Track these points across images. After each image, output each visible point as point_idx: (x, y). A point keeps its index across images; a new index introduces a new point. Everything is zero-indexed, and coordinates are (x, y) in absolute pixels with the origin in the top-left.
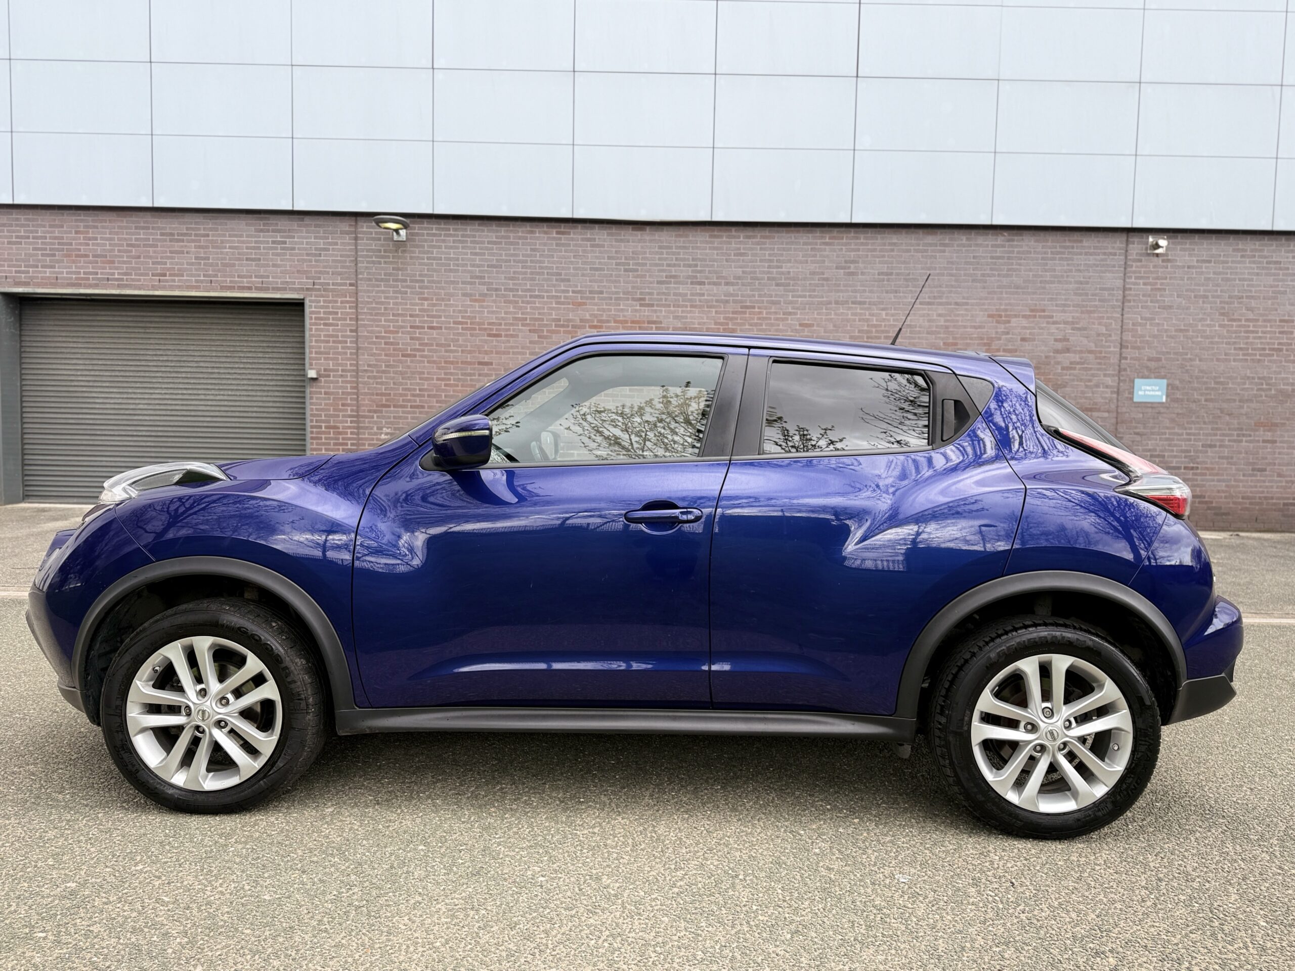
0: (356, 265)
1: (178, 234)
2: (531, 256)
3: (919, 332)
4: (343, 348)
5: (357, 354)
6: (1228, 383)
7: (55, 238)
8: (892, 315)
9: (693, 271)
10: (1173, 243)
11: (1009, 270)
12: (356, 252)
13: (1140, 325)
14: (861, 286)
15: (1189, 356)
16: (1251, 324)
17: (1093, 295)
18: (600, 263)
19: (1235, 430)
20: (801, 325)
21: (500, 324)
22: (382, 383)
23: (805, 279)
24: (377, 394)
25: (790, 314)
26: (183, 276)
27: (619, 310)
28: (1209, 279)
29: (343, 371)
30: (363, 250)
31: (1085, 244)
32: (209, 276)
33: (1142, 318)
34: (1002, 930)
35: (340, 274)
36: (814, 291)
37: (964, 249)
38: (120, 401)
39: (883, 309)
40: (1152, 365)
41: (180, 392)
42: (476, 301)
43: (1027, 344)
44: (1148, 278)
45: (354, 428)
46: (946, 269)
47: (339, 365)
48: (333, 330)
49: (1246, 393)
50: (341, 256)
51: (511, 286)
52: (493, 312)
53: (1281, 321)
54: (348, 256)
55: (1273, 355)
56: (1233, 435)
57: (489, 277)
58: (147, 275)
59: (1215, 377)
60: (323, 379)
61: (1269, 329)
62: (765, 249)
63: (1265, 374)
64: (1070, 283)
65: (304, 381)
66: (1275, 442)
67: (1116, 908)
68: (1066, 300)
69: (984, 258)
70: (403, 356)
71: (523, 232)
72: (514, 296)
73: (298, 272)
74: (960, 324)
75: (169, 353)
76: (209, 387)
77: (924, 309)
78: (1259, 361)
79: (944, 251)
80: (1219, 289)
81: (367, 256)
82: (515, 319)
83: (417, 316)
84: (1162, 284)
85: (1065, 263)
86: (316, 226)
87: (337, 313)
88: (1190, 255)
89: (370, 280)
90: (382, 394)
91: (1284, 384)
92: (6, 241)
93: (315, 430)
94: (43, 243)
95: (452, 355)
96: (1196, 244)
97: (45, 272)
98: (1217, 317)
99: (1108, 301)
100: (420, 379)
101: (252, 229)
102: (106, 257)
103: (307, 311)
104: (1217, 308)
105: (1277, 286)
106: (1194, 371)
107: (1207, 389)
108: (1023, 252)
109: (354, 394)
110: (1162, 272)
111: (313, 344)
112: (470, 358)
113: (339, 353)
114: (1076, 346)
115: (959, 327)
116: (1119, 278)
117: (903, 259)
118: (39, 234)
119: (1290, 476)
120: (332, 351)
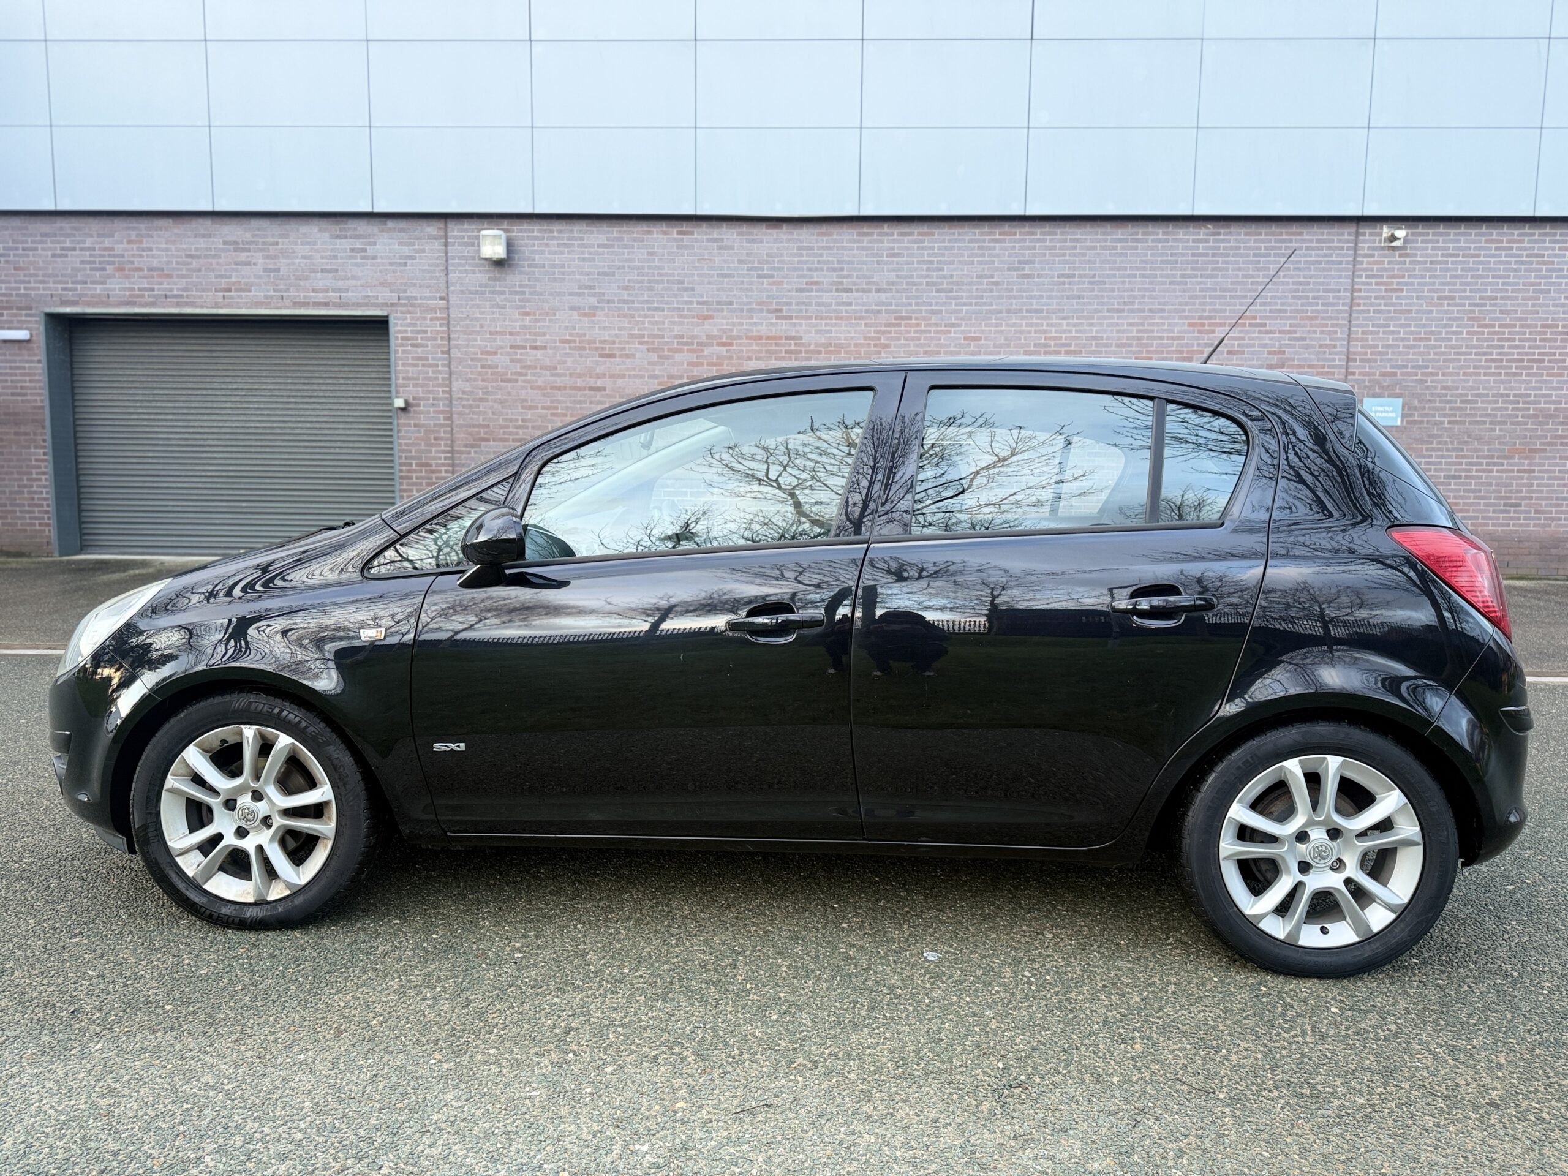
0: (447, 274)
1: (243, 242)
2: (647, 261)
3: (1106, 345)
4: (434, 372)
5: (450, 379)
6: (1476, 402)
7: (105, 249)
8: (1075, 325)
9: (838, 276)
10: (1413, 234)
11: (1213, 269)
12: (447, 261)
13: (1372, 333)
14: (1038, 290)
15: (1430, 370)
16: (1506, 330)
17: (1314, 298)
18: (729, 268)
19: (1485, 457)
20: (966, 339)
21: (614, 342)
22: (479, 413)
23: (970, 283)
24: (474, 426)
25: (953, 325)
26: (250, 291)
27: (751, 324)
28: (1456, 277)
29: (434, 399)
30: (454, 258)
31: (1305, 237)
32: (280, 291)
33: (1373, 326)
35: (429, 286)
36: (981, 297)
37: (1160, 245)
38: (187, 436)
39: (1064, 318)
40: (1387, 381)
41: (253, 425)
42: (585, 315)
44: (1382, 276)
45: (448, 465)
46: (1138, 269)
47: (429, 392)
48: (423, 352)
49: (1499, 414)
50: (430, 265)
51: (626, 298)
52: (605, 328)
53: (1543, 326)
54: (437, 265)
55: (1532, 368)
56: (1481, 464)
57: (600, 287)
58: (210, 290)
59: (1461, 395)
60: (411, 409)
61: (1527, 336)
62: (923, 248)
63: (1523, 391)
64: (1288, 283)
65: (390, 410)
66: (1533, 471)
68: (1282, 304)
69: (1183, 255)
70: (502, 381)
71: (638, 233)
72: (629, 309)
73: (381, 284)
74: (1155, 334)
75: (239, 380)
76: (285, 419)
77: (1112, 318)
78: (1515, 374)
79: (1136, 248)
80: (1468, 288)
81: (460, 265)
82: (631, 336)
83: (518, 334)
84: (1398, 284)
86: (401, 230)
87: (426, 332)
88: (1433, 249)
89: (463, 292)
90: (480, 426)
91: (1545, 403)
92: (50, 253)
93: (404, 468)
94: (91, 256)
95: (558, 379)
96: (1441, 234)
97: (95, 289)
98: (1465, 322)
99: (1333, 304)
100: (523, 407)
101: (327, 235)
102: (162, 270)
103: (392, 329)
104: (1465, 312)
105: (1539, 284)
106: (1436, 388)
107: (1451, 409)
108: (1231, 248)
109: (448, 426)
110: (1399, 269)
111: (400, 368)
112: (579, 382)
113: (429, 379)
114: (1293, 360)
115: (1154, 338)
116: (1346, 277)
117: (1087, 258)
118: (87, 245)
119: (1551, 512)
120: (421, 376)
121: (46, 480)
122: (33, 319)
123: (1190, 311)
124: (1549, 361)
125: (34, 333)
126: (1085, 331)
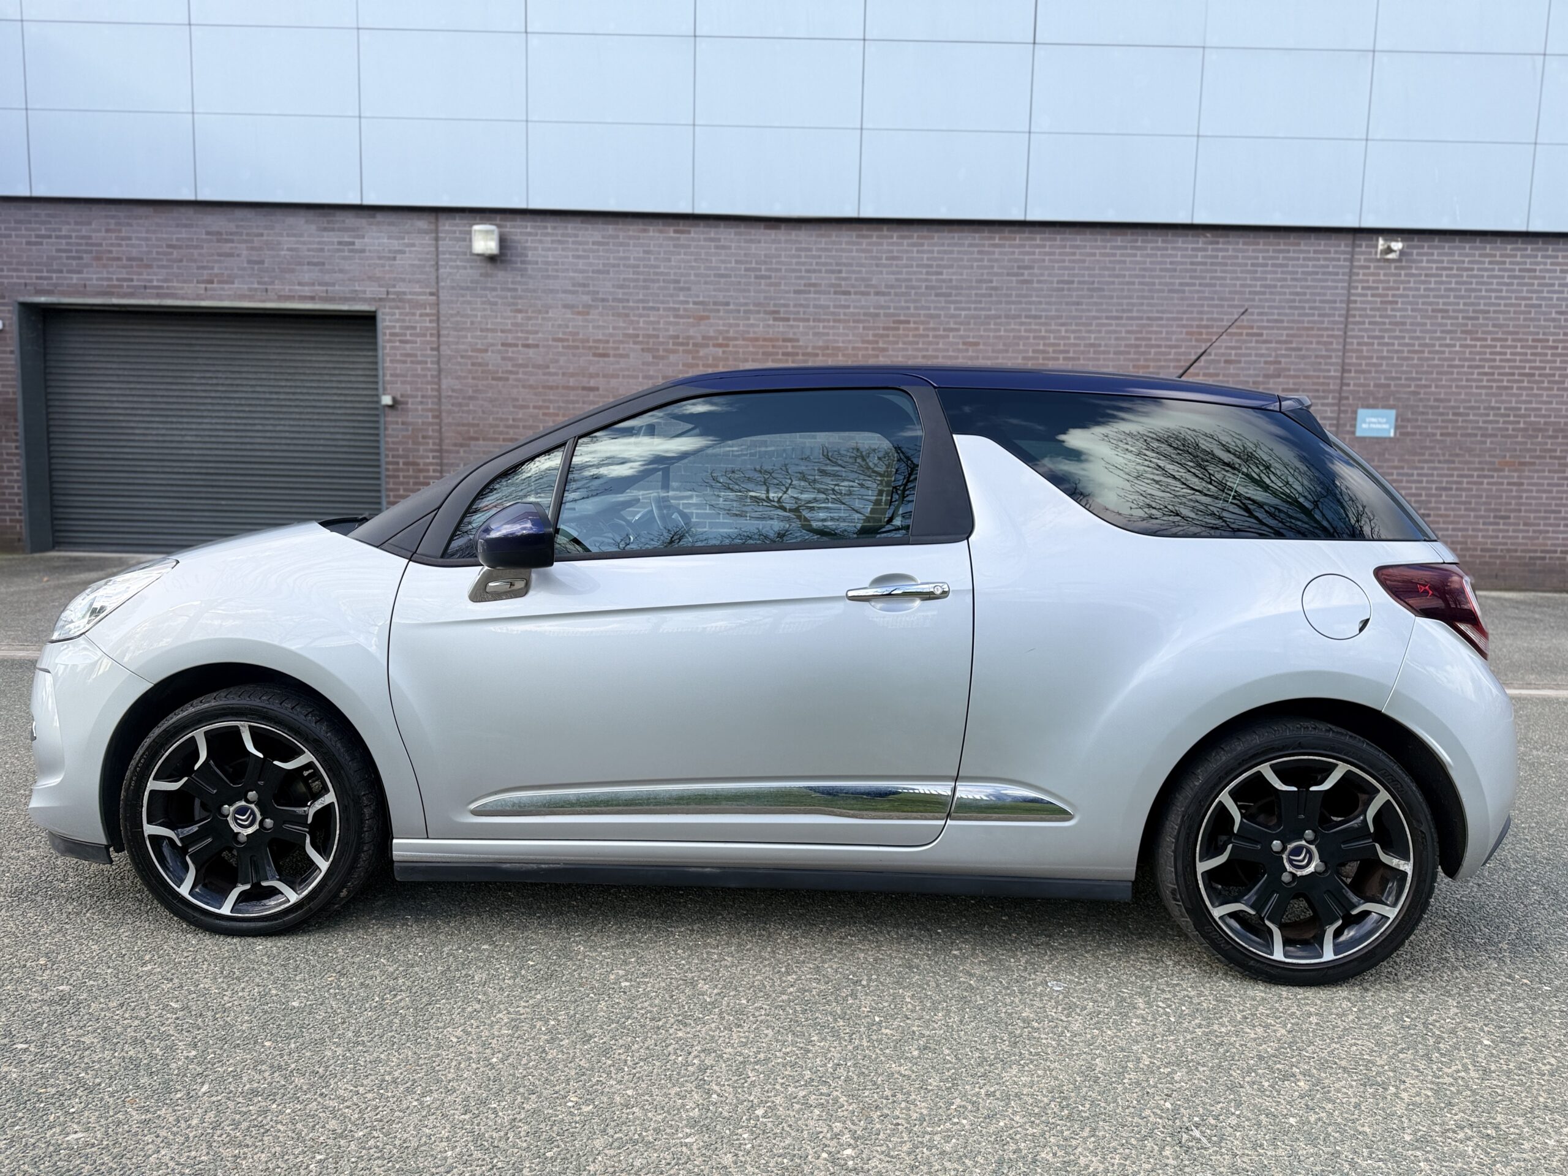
0: (437, 270)
1: (227, 233)
2: (643, 259)
3: (1104, 352)
4: (423, 369)
5: (439, 376)
6: (1468, 415)
7: (83, 237)
8: (1074, 332)
9: (836, 279)
10: (1408, 247)
11: (1212, 278)
12: (437, 255)
13: (1367, 344)
14: (1037, 296)
15: (1423, 382)
16: (1498, 344)
17: (1311, 308)
18: (726, 269)
19: (1476, 469)
20: (964, 344)
21: (607, 342)
22: (469, 412)
23: (970, 288)
24: (464, 425)
25: (952, 330)
26: (233, 283)
27: (747, 325)
28: (1451, 290)
29: (423, 397)
31: (1303, 247)
32: (265, 283)
33: (1369, 337)
34: (1173, 1048)
35: (418, 281)
36: (980, 302)
37: (1159, 253)
38: (163, 432)
39: (1063, 325)
40: (1381, 393)
41: (233, 421)
42: (579, 313)
43: (1232, 366)
44: (1377, 288)
45: (437, 464)
46: (1137, 276)
47: (417, 389)
48: (411, 348)
49: (1490, 426)
50: (420, 260)
51: (620, 296)
52: (598, 327)
53: (1534, 340)
54: (428, 260)
55: (1523, 381)
56: (1472, 476)
57: (594, 285)
58: (191, 282)
59: (1453, 408)
60: (400, 407)
61: (1519, 350)
62: (923, 252)
63: (1514, 405)
64: (1285, 293)
65: (377, 409)
66: (1522, 484)
67: (1311, 1023)
68: (1279, 314)
69: (1182, 263)
70: (493, 379)
71: (634, 231)
72: (624, 308)
73: (370, 278)
74: (1153, 342)
75: (220, 375)
76: (267, 415)
77: (1111, 325)
78: (1506, 388)
79: (1135, 255)
80: (1462, 301)
81: (451, 260)
82: (625, 335)
83: (510, 331)
84: (1393, 296)
85: (1280, 270)
86: (390, 224)
87: (414, 328)
88: (1428, 261)
89: (453, 288)
90: (469, 425)
91: (1535, 416)
92: (24, 240)
93: (391, 467)
94: (68, 244)
95: (551, 378)
96: (1437, 248)
97: (71, 278)
98: (1459, 335)
99: (1329, 315)
100: (514, 407)
101: (313, 227)
102: (142, 260)
103: (380, 325)
104: (1458, 325)
105: (1531, 299)
106: (1429, 400)
107: (1443, 421)
108: (1229, 257)
109: (436, 424)
110: (1395, 281)
111: (388, 364)
112: (572, 382)
113: (418, 376)
114: (1289, 370)
115: (1152, 346)
116: (1342, 288)
117: (1087, 265)
118: (63, 233)
119: (1539, 525)
120: (410, 373)
121: (18, 474)
122: (6, 308)
123: (1188, 319)
124: (1540, 375)
125: (7, 322)
126: (1084, 338)
